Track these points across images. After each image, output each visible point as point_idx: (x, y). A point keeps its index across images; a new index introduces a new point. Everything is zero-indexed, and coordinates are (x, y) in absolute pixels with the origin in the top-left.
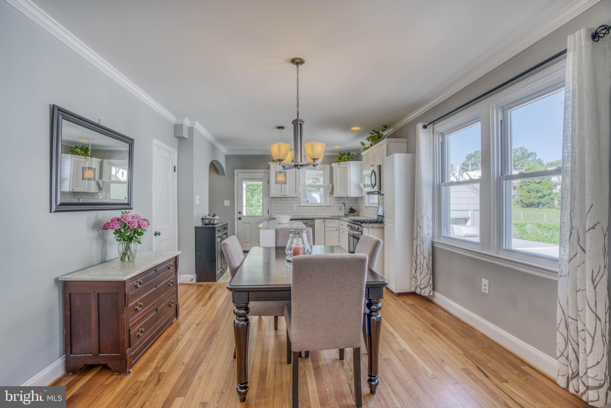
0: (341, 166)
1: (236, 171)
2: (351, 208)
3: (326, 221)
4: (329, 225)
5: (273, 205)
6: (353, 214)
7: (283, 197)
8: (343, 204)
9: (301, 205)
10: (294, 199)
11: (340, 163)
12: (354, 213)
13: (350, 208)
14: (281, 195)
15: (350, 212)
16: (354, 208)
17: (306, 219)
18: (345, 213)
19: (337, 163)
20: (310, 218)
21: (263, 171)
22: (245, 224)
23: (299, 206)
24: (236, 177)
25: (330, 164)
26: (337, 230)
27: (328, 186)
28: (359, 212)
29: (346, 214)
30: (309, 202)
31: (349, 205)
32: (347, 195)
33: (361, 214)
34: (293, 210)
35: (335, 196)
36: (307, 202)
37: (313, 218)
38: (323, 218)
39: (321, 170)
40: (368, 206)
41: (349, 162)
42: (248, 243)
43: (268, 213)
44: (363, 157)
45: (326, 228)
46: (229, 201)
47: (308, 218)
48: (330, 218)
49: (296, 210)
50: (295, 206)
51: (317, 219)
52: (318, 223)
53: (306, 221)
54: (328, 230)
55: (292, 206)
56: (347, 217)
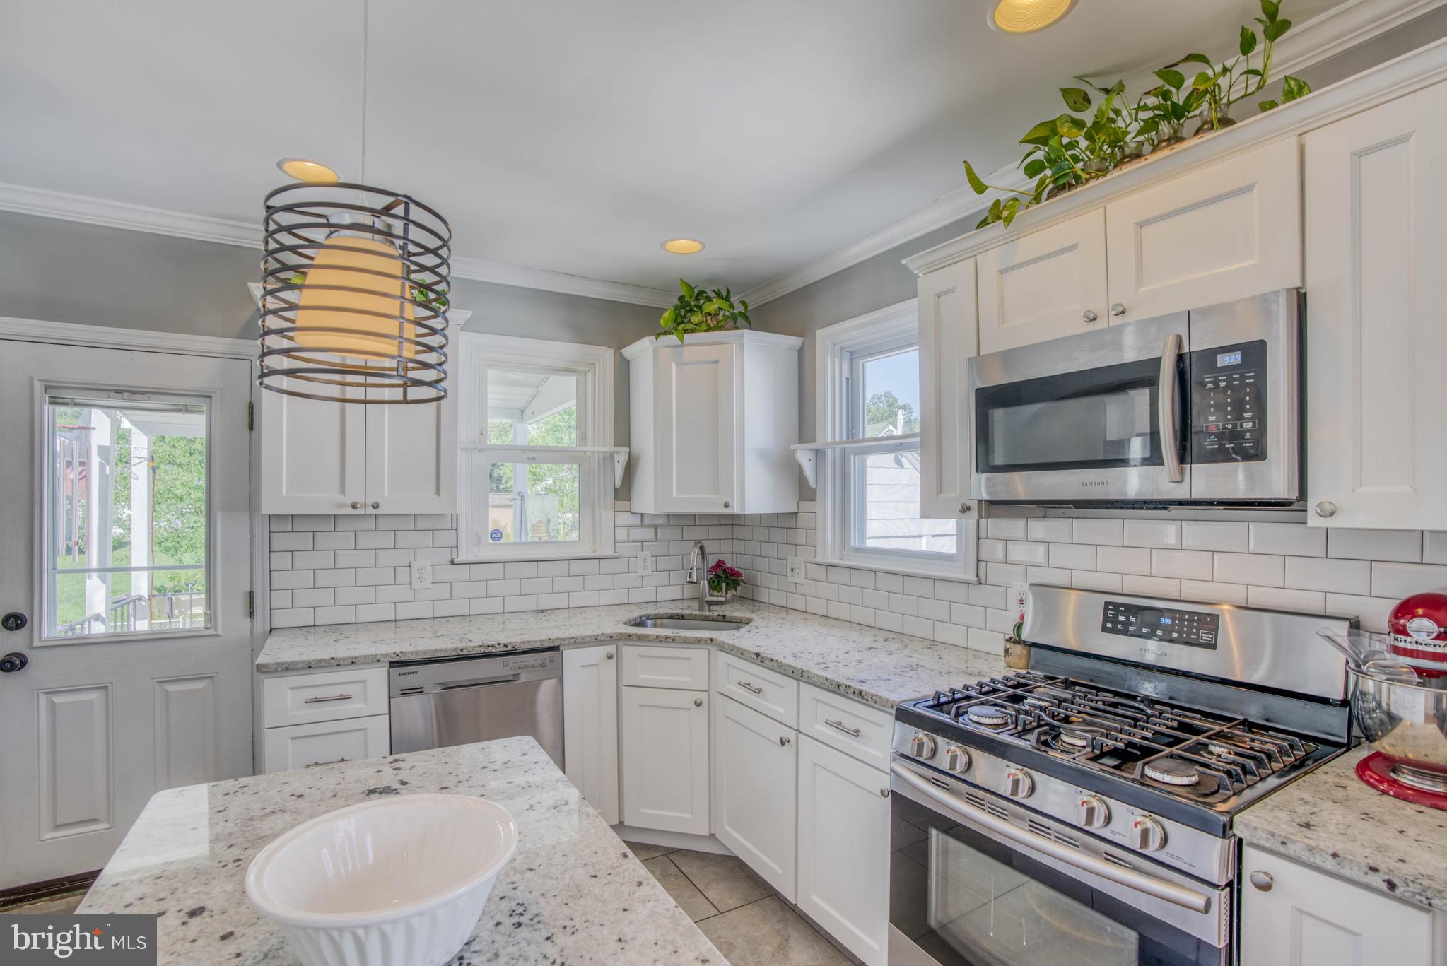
0: (690, 353)
2: (720, 564)
3: (630, 651)
4: (646, 677)
5: (280, 561)
6: (730, 595)
7: (350, 511)
8: (697, 549)
9: (463, 557)
10: (423, 524)
11: (689, 338)
12: (736, 589)
13: (715, 563)
14: (341, 506)
15: (714, 586)
16: (730, 562)
17: (515, 653)
19: (673, 339)
20: (537, 645)
21: (218, 344)
22: (56, 700)
23: (453, 563)
25: (619, 343)
26: (698, 704)
27: (604, 458)
29: (709, 598)
30: (503, 541)
32: (726, 505)
33: (767, 595)
34: (416, 584)
35: (643, 507)
36: (496, 535)
37: (557, 644)
38: (609, 639)
39: (567, 371)
40: (842, 562)
41: (740, 336)
42: (94, 821)
43: (251, 614)
44: (918, 280)
45: (625, 691)
47: (523, 642)
48: (657, 637)
49: (433, 583)
50: (430, 563)
51: (575, 642)
52: (583, 666)
53: (511, 664)
54: (641, 706)
55: (410, 563)
56: (719, 615)
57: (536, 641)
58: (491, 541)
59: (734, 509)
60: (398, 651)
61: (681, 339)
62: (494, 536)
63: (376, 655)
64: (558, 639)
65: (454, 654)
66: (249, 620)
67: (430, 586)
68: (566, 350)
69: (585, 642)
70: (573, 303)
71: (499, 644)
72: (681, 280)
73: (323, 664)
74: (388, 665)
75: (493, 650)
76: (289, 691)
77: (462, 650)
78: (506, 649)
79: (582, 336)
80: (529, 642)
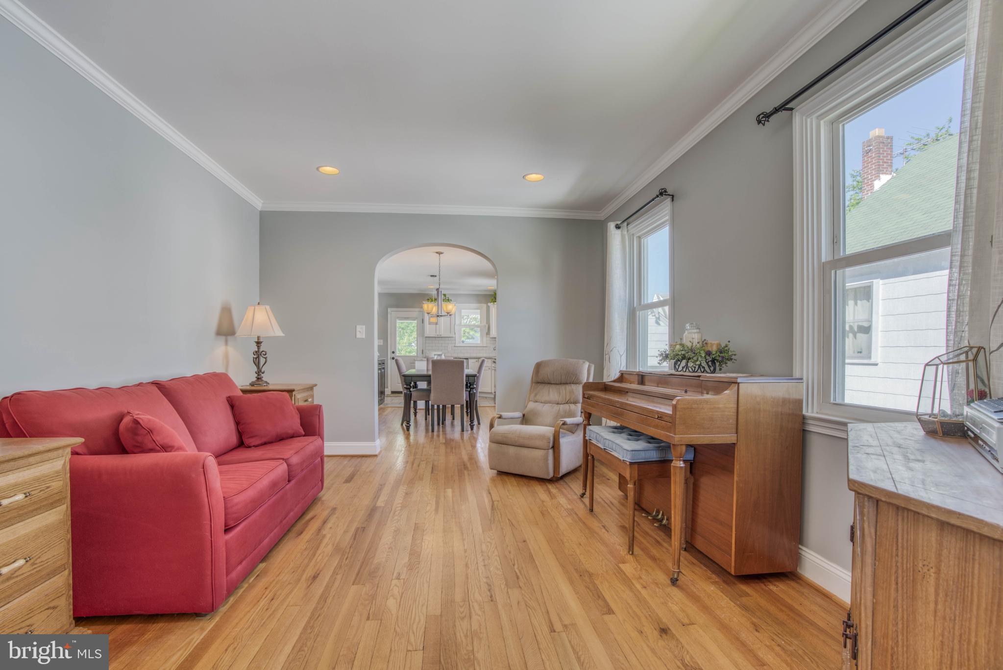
1: (389, 310)
5: (426, 344)
9: (456, 345)
10: (449, 339)
14: (436, 335)
21: (418, 310)
23: (455, 346)
24: (389, 316)
25: (487, 303)
27: (484, 326)
34: (448, 350)
35: (491, 336)
36: (463, 342)
38: (477, 358)
39: (478, 309)
46: (382, 340)
49: (451, 350)
50: (450, 346)
51: (470, 358)
52: (472, 363)
55: (447, 346)
61: (494, 303)
64: (467, 357)
66: (422, 354)
68: (477, 305)
70: (478, 295)
79: (480, 302)
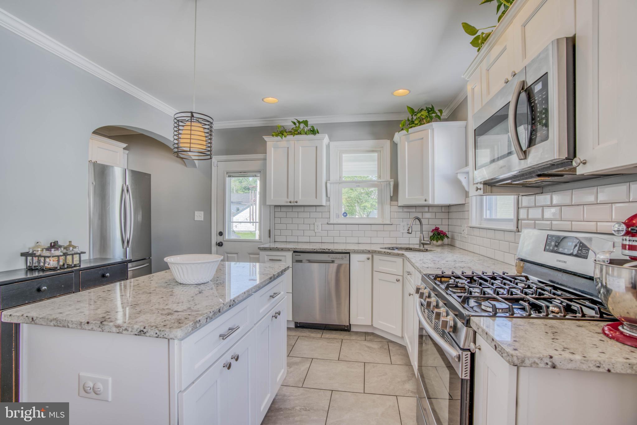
0: (412, 137)
1: (214, 159)
2: (437, 229)
3: (376, 257)
4: (382, 268)
5: (278, 221)
6: (440, 242)
7: (289, 204)
8: (417, 221)
9: (331, 222)
10: (319, 209)
11: (410, 130)
12: (442, 240)
13: (434, 228)
14: (287, 202)
15: (432, 238)
16: (442, 228)
17: (333, 253)
18: (420, 241)
19: (404, 132)
20: (340, 251)
21: (262, 156)
22: (229, 255)
23: (328, 224)
24: (214, 169)
25: (391, 136)
26: (398, 281)
27: (387, 184)
28: (453, 238)
29: (423, 242)
31: (431, 222)
32: (425, 201)
33: (458, 244)
34: (316, 231)
35: (401, 202)
37: (348, 251)
38: (369, 252)
39: (373, 151)
40: (478, 226)
41: (432, 125)
43: (270, 237)
45: (374, 272)
46: (203, 212)
47: (335, 249)
48: (385, 252)
49: (322, 230)
50: (320, 223)
51: (355, 252)
52: (358, 261)
53: (331, 257)
54: (380, 279)
55: (314, 223)
56: (425, 249)
57: (340, 249)
58: (343, 217)
59: (429, 202)
60: (295, 248)
61: (408, 131)
62: (344, 215)
63: (289, 248)
64: (348, 249)
65: (312, 250)
66: (269, 238)
67: (320, 231)
68: (370, 143)
69: (358, 252)
70: (373, 124)
71: (327, 249)
72: (407, 106)
73: (274, 249)
74: (293, 252)
75: (325, 251)
76: (266, 256)
77: (314, 250)
78: (329, 251)
79: (377, 137)
80: (337, 249)
